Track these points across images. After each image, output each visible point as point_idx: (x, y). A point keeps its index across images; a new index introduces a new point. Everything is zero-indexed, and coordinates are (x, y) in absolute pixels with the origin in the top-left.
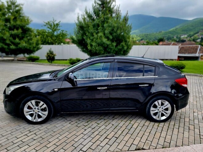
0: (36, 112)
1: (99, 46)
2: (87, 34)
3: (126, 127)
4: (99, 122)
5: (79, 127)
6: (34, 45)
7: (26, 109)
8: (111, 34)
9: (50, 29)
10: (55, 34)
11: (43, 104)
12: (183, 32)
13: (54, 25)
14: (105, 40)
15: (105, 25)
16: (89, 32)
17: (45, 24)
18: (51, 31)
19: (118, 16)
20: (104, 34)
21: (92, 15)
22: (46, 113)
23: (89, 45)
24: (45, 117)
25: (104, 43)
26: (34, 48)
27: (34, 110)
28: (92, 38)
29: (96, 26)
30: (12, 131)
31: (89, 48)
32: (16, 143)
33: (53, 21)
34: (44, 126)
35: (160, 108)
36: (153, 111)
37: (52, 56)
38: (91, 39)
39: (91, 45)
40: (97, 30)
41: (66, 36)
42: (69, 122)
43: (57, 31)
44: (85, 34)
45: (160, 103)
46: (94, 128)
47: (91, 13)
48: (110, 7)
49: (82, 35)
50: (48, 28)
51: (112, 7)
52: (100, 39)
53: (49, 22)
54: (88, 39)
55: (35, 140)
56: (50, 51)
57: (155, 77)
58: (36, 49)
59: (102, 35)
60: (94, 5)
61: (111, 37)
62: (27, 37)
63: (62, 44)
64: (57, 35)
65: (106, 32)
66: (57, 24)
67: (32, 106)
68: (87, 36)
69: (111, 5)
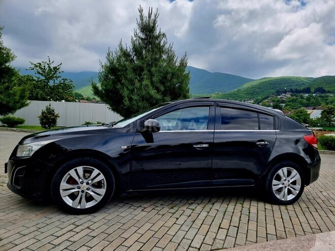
0: (83, 189)
1: (143, 100)
2: (123, 81)
3: (241, 212)
4: (193, 207)
5: (163, 215)
6: (17, 98)
7: (64, 185)
8: (162, 83)
9: (42, 75)
10: (51, 83)
11: (99, 174)
12: (248, 96)
13: (50, 69)
14: (153, 92)
15: (153, 69)
16: (126, 78)
17: (33, 66)
18: (43, 78)
19: (171, 59)
20: (152, 83)
21: (131, 53)
22: (102, 191)
23: (126, 99)
24: (99, 199)
25: (151, 97)
26: (16, 102)
27: (80, 185)
28: (131, 87)
29: (138, 70)
30: (39, 226)
31: (127, 103)
32: (59, 245)
33: (48, 62)
34: (99, 217)
35: (285, 180)
36: (276, 185)
37: (52, 117)
38: (129, 90)
39: (131, 99)
40: (139, 77)
41: (71, 88)
42: (140, 209)
43: (55, 78)
44: (120, 81)
45: (286, 173)
46: (190, 216)
47: (128, 50)
48: (159, 44)
49: (114, 82)
50: (39, 73)
51: (162, 44)
52: (145, 90)
53: (40, 64)
54: (125, 89)
55: (94, 237)
56: (48, 109)
57: (275, 131)
58: (18, 105)
59: (149, 84)
60: (135, 39)
61: (162, 88)
62: (4, 83)
63: (63, 101)
64: (54, 86)
65: (155, 79)
66: (55, 68)
67: (76, 178)
68: (122, 84)
69: (160, 42)
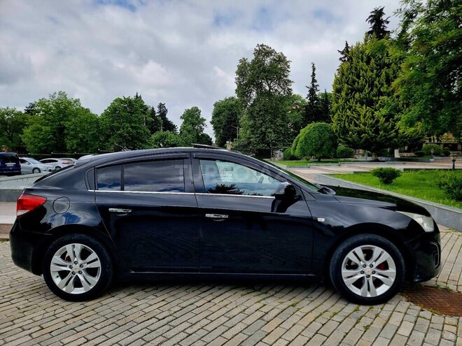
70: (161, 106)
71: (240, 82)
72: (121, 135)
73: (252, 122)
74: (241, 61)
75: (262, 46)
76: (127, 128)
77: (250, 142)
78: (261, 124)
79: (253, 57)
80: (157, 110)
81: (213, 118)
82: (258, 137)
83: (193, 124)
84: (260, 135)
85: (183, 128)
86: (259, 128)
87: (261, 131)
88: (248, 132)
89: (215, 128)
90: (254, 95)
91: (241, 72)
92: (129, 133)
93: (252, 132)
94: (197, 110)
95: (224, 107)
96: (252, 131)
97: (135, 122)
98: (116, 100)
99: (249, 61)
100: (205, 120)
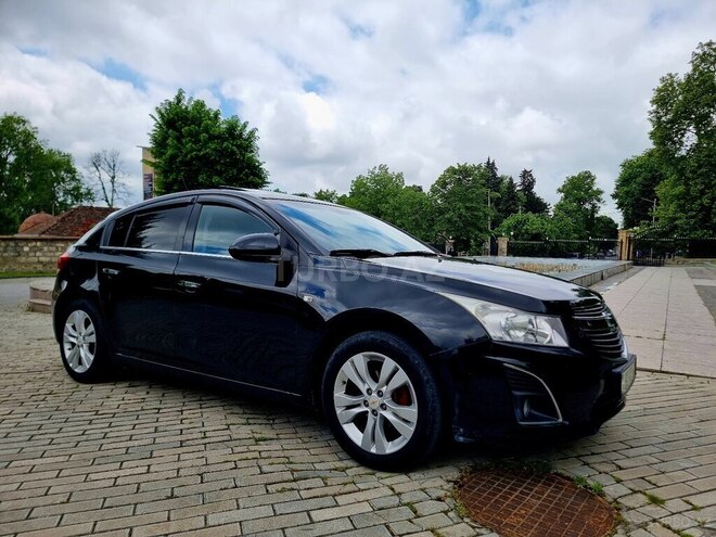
70: (526, 174)
71: (659, 118)
72: (449, 221)
73: (681, 189)
74: (663, 80)
75: (709, 44)
76: (459, 209)
77: (676, 227)
78: (702, 193)
79: (689, 69)
80: (517, 181)
81: (617, 188)
82: (692, 217)
83: (581, 201)
84: (700, 211)
85: (559, 207)
86: (696, 198)
87: (702, 205)
88: (672, 207)
89: (620, 205)
90: (690, 138)
91: (663, 99)
92: (460, 216)
93: (681, 208)
94: (590, 176)
95: (640, 166)
96: (680, 206)
97: (471, 200)
98: (448, 171)
99: (682, 77)
100: (602, 192)
